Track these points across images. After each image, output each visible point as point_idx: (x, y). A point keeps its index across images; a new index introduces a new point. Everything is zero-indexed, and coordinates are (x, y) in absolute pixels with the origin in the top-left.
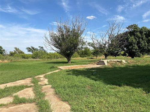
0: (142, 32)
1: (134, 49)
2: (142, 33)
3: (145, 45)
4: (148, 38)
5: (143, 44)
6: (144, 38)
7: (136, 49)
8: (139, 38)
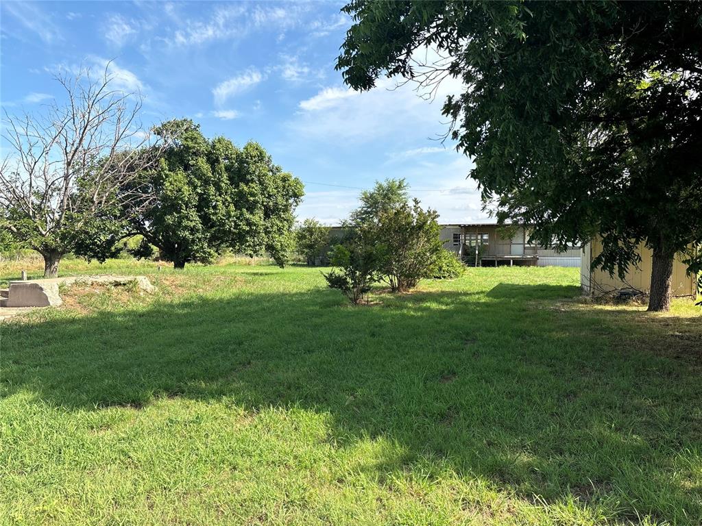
0: (217, 158)
1: (186, 228)
2: (217, 161)
3: (228, 215)
4: (237, 186)
5: (222, 210)
6: (223, 185)
7: (193, 230)
8: (206, 182)
